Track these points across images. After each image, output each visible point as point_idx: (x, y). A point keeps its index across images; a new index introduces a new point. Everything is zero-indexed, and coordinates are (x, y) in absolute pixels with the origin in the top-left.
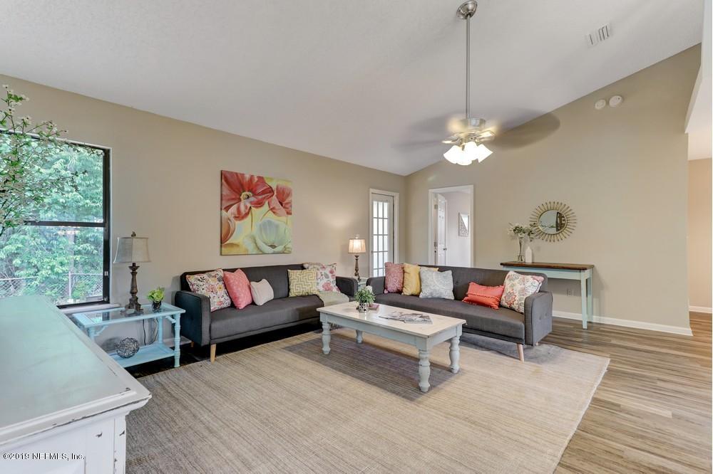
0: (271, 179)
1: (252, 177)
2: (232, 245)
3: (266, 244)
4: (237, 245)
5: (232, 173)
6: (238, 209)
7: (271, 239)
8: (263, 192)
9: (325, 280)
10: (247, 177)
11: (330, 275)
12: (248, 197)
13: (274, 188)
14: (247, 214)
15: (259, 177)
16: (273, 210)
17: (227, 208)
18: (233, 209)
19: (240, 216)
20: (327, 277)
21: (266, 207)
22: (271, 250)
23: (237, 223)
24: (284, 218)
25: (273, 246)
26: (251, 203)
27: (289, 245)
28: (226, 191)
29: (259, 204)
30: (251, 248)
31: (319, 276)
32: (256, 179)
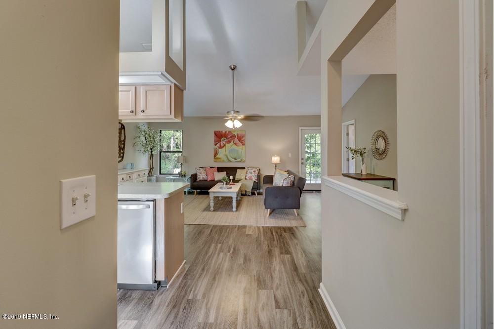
0: (235, 131)
1: (226, 132)
2: (217, 158)
3: (232, 158)
4: (220, 158)
5: (217, 131)
6: (220, 144)
7: (235, 156)
8: (231, 137)
9: (250, 175)
10: (224, 132)
11: (253, 173)
12: (224, 140)
13: (236, 135)
14: (224, 146)
15: (229, 131)
16: (235, 144)
17: (216, 145)
18: (218, 145)
19: (221, 147)
20: (251, 173)
21: (232, 143)
22: (235, 161)
23: (220, 150)
24: (241, 147)
25: (235, 159)
26: (225, 142)
27: (244, 159)
28: (216, 138)
29: (229, 142)
30: (225, 159)
31: (248, 172)
32: (228, 132)
